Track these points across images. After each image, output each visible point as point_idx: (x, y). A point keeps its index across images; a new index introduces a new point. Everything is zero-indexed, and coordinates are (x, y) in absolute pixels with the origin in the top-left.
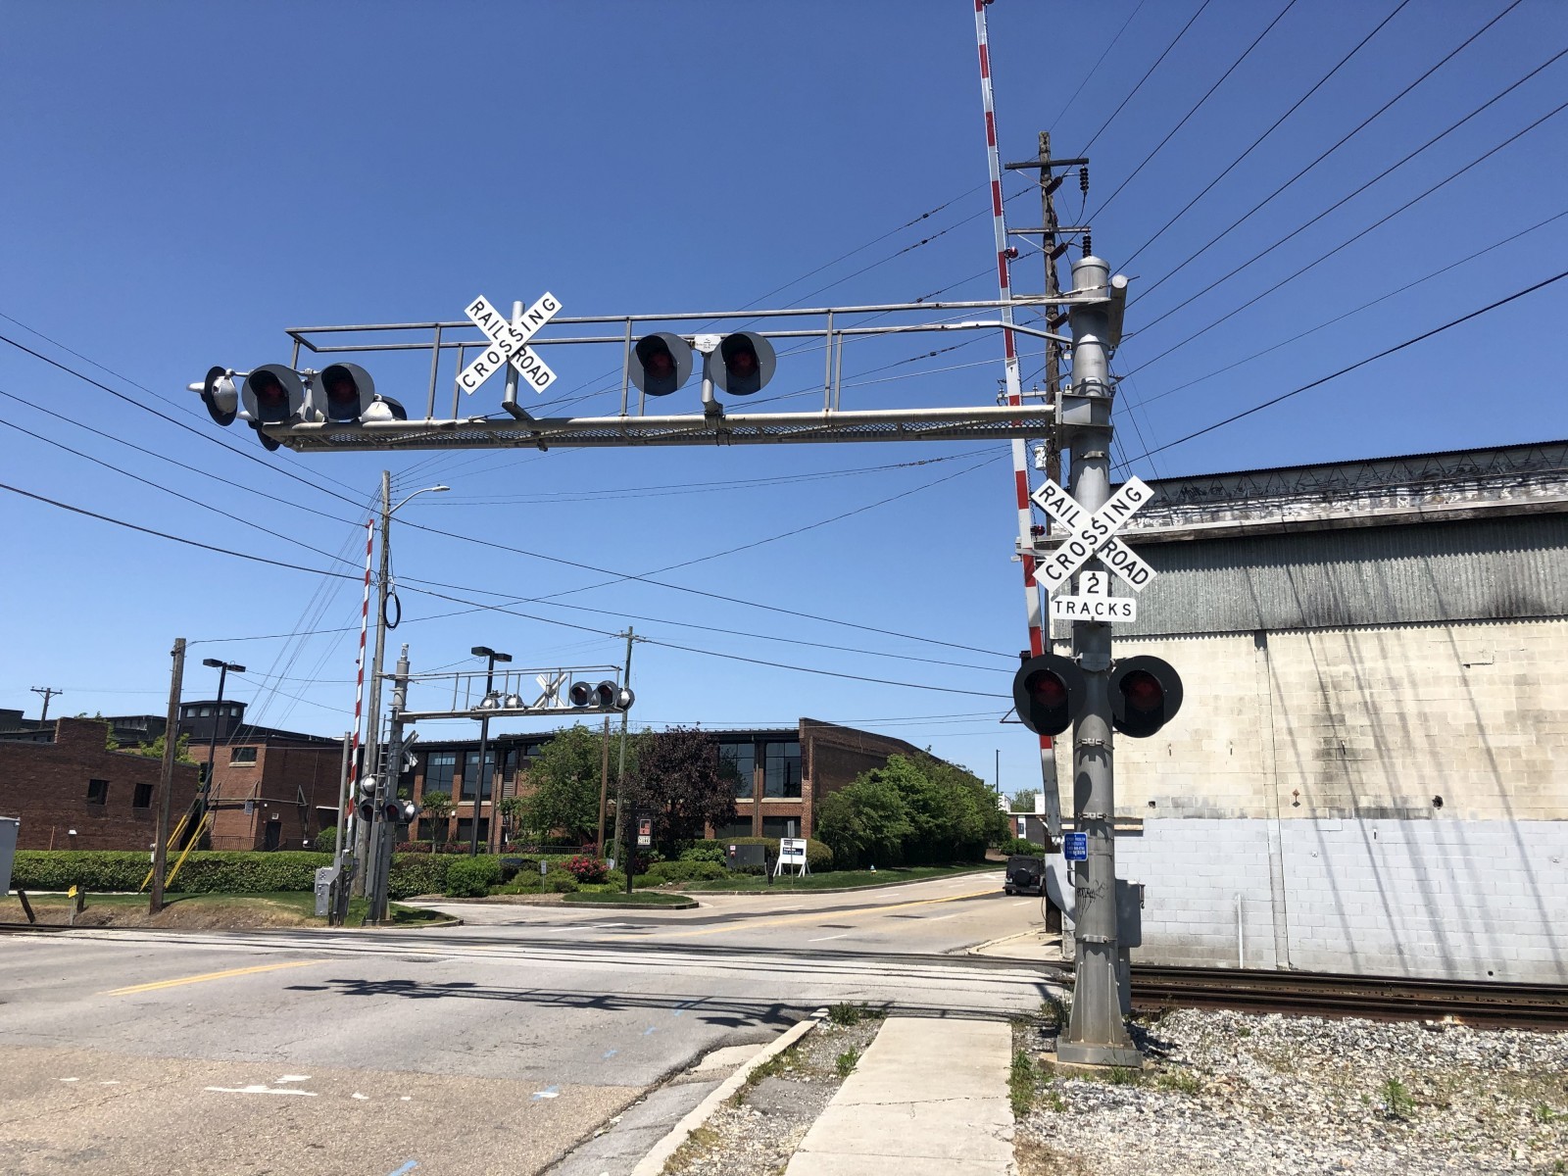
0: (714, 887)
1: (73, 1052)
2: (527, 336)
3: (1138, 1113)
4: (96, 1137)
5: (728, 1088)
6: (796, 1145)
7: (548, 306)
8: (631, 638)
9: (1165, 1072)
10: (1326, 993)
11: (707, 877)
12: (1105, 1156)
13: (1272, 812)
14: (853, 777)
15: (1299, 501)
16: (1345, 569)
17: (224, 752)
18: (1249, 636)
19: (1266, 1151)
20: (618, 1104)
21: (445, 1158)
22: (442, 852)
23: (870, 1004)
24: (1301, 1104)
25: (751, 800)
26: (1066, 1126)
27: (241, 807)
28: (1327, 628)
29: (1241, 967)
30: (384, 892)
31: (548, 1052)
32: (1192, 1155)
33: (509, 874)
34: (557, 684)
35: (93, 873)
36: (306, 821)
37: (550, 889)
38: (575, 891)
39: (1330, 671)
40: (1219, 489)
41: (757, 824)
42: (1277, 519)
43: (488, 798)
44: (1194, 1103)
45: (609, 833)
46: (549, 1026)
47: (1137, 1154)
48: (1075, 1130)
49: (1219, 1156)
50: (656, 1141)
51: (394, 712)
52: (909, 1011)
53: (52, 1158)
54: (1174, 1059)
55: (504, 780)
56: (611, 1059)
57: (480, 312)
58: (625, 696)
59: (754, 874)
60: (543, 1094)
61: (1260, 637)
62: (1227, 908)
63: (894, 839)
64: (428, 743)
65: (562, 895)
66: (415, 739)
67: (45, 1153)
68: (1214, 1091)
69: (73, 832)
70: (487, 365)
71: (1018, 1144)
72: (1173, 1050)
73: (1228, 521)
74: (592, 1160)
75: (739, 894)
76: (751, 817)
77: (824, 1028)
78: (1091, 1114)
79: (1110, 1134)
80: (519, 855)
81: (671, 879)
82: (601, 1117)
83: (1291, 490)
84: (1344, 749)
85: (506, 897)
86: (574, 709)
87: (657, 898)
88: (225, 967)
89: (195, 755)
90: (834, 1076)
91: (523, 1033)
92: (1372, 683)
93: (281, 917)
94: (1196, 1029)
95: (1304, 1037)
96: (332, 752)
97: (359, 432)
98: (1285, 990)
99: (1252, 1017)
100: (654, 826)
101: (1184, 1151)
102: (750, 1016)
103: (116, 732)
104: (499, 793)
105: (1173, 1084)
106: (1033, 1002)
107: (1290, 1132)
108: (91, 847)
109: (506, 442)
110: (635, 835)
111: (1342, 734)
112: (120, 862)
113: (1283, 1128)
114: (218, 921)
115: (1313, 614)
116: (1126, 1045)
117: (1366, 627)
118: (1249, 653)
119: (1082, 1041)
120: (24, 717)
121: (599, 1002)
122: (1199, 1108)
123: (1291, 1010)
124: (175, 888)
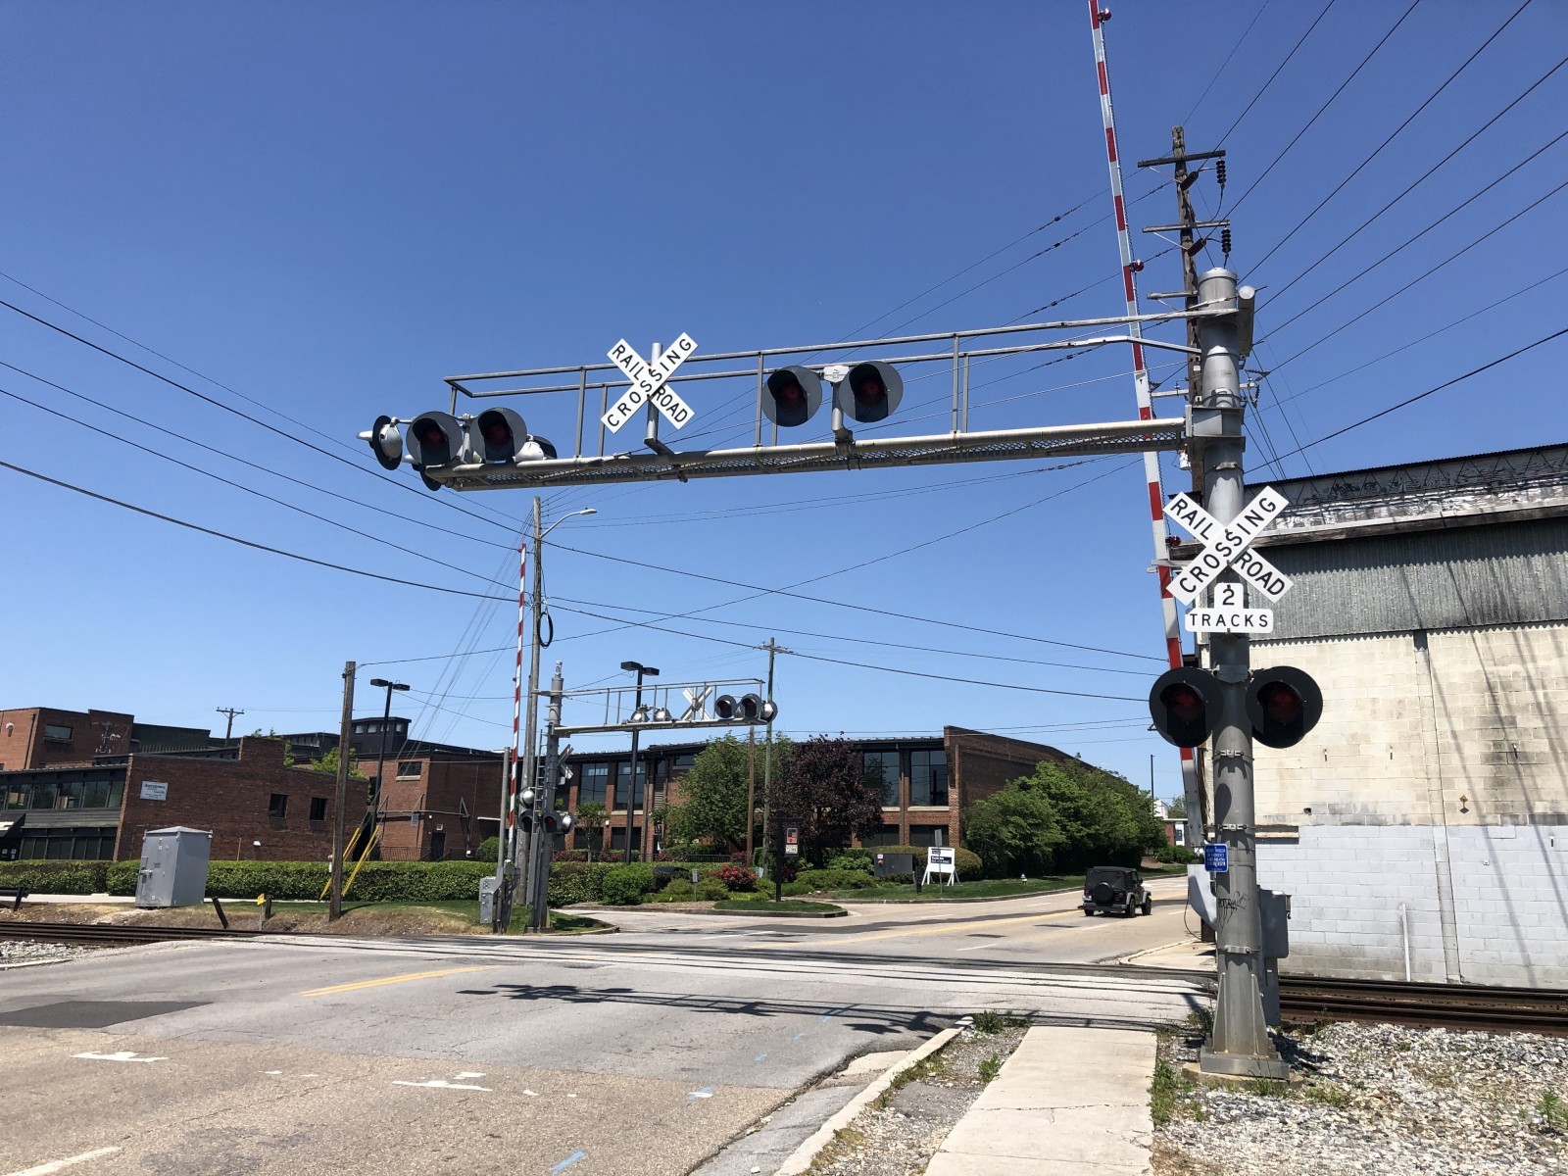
0: (860, 895)
1: (275, 1048)
2: (666, 375)
3: (1281, 1125)
4: (300, 1124)
5: (873, 1091)
6: (937, 1146)
7: (684, 346)
8: (773, 649)
9: (1312, 1085)
10: (1497, 1007)
11: (856, 886)
12: (1243, 1165)
13: (1438, 818)
14: (1000, 784)
15: (1461, 494)
16: (1514, 565)
17: (391, 766)
18: (1408, 637)
19: (1410, 1163)
20: (769, 1104)
21: (610, 1151)
22: (597, 861)
23: (1015, 1012)
24: (1454, 1118)
25: (897, 809)
26: (1206, 1135)
27: (408, 819)
28: (1494, 627)
29: (1409, 980)
30: (544, 900)
31: (702, 1055)
32: (1333, 1166)
33: (662, 882)
34: (702, 698)
35: (277, 882)
36: (468, 831)
37: (702, 897)
38: (725, 898)
39: (1498, 671)
40: (1373, 485)
41: (904, 832)
42: (1436, 514)
43: (640, 807)
44: (1341, 1116)
45: (757, 842)
46: (703, 1031)
47: (1277, 1164)
48: (1215, 1139)
49: (1361, 1168)
50: (804, 1139)
51: (550, 727)
52: (1053, 1020)
53: (263, 1143)
54: (1325, 1072)
55: (655, 789)
56: (761, 1062)
57: (622, 355)
58: (768, 708)
59: (902, 882)
60: (698, 1094)
61: (1420, 637)
62: (1391, 918)
63: (1045, 848)
64: (582, 755)
65: (713, 903)
66: (570, 752)
67: (257, 1139)
68: (1363, 1104)
69: (257, 843)
70: (630, 405)
71: (1156, 1151)
72: (1325, 1064)
73: (1383, 517)
74: (744, 1155)
75: (887, 902)
76: (897, 826)
77: (968, 1035)
78: (1233, 1124)
79: (1251, 1144)
80: (670, 863)
81: (818, 887)
82: (753, 1117)
83: (1452, 483)
84: (1516, 752)
85: (660, 905)
86: (720, 721)
87: (806, 906)
88: (402, 971)
89: (365, 770)
90: (977, 1082)
91: (678, 1037)
92: (1546, 683)
93: (448, 924)
94: (1353, 1042)
95: (1468, 1052)
96: (491, 765)
97: (514, 472)
98: (1454, 1004)
99: (1413, 1031)
100: (802, 833)
101: (1325, 1162)
102: (896, 1023)
103: (294, 749)
104: (650, 802)
105: (1321, 1097)
106: (1180, 1012)
107: (1438, 1146)
108: (273, 858)
109: (648, 476)
110: (783, 844)
111: (1513, 737)
112: (300, 872)
113: (1432, 1142)
114: (391, 928)
115: (1477, 612)
116: (1271, 1057)
117: (1537, 624)
118: (1408, 654)
119: (1226, 1051)
120: (211, 736)
121: (750, 1008)
122: (1346, 1121)
123: (1457, 1025)
124: (351, 896)
